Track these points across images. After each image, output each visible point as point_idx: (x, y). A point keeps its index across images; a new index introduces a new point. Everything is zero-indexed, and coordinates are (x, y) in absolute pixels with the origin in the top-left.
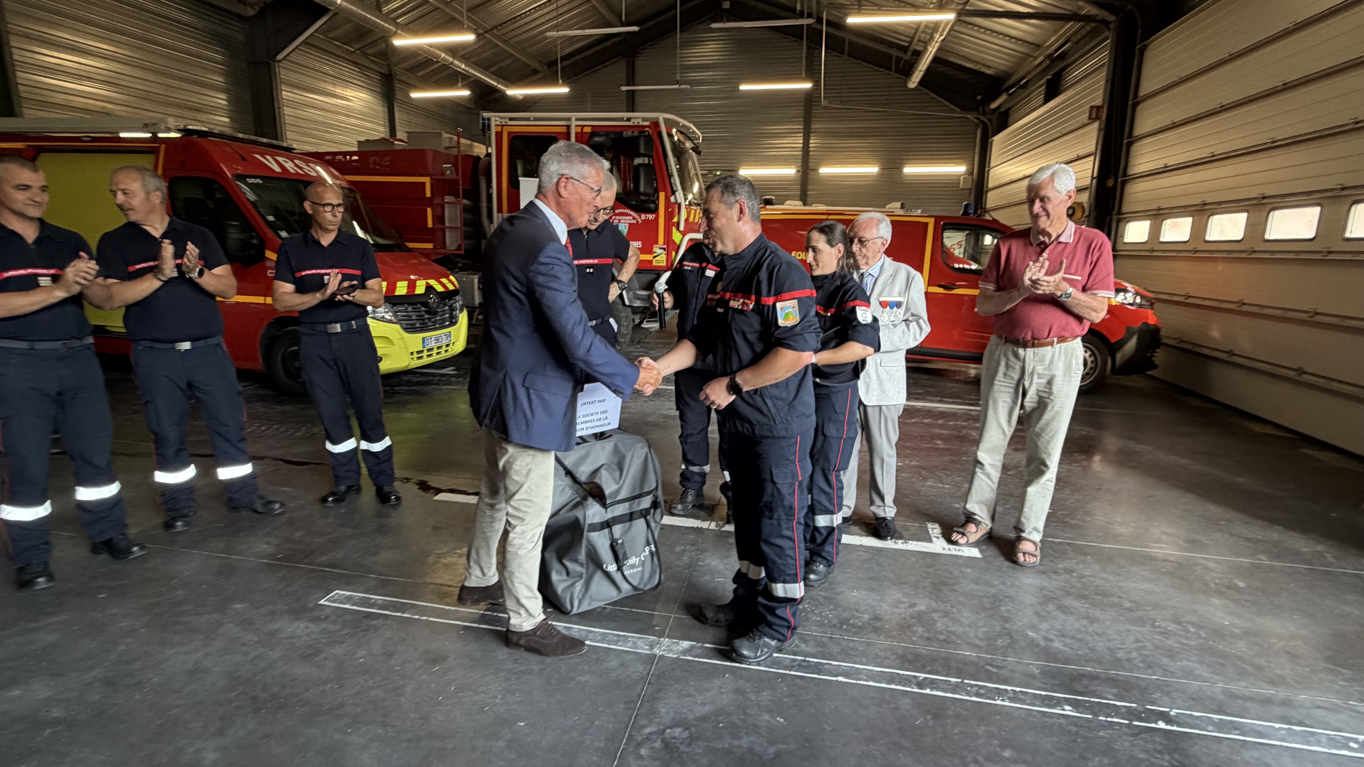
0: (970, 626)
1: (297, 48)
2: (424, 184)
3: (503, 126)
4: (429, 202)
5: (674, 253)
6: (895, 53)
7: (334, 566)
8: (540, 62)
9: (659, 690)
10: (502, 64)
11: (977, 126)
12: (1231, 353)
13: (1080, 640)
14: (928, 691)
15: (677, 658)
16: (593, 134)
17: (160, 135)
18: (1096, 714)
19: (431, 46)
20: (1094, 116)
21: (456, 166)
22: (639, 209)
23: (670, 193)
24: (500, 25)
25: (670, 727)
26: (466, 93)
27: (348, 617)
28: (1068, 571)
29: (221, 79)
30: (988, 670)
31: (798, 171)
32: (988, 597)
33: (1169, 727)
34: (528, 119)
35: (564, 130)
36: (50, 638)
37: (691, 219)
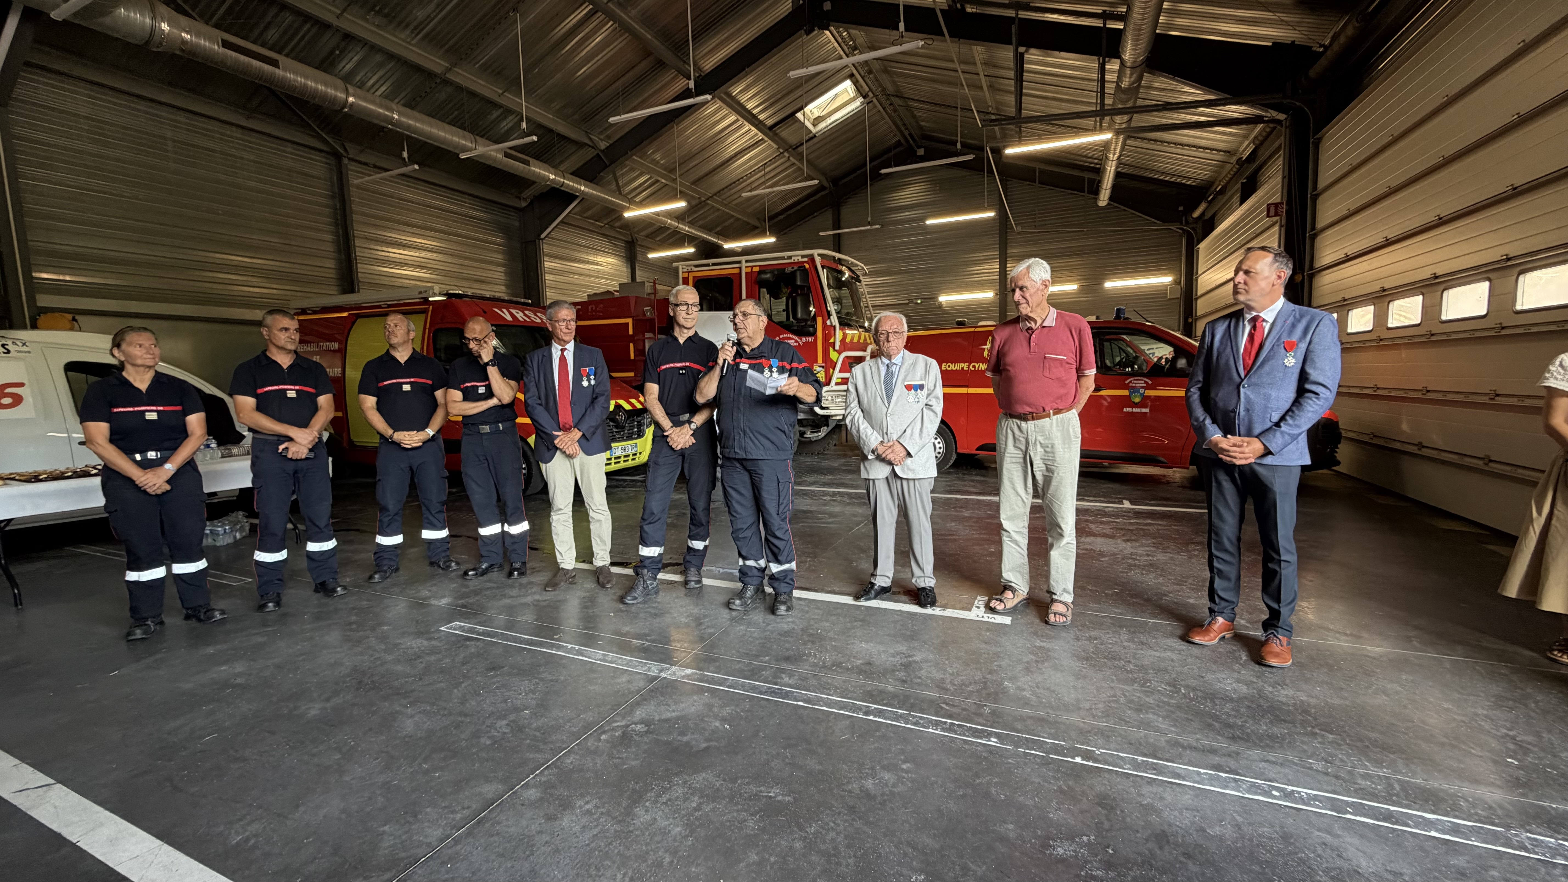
0: (952, 675)
1: (556, 227)
2: (628, 324)
3: (689, 272)
4: (631, 339)
5: (831, 370)
6: (1087, 175)
7: (464, 606)
8: (758, 219)
9: (645, 700)
10: (726, 224)
11: (1181, 236)
12: (1421, 446)
13: (1053, 691)
14: (871, 718)
15: (676, 680)
16: (760, 272)
17: (431, 299)
18: (1017, 746)
19: (658, 214)
20: (1272, 212)
21: (653, 308)
22: (800, 333)
23: (827, 319)
24: (719, 192)
25: (636, 724)
26: (691, 250)
27: (453, 639)
28: (1090, 639)
29: (500, 256)
30: (942, 708)
31: (996, 294)
32: (988, 654)
33: (1084, 762)
34: (708, 265)
35: (737, 271)
36: (261, 639)
37: (848, 340)
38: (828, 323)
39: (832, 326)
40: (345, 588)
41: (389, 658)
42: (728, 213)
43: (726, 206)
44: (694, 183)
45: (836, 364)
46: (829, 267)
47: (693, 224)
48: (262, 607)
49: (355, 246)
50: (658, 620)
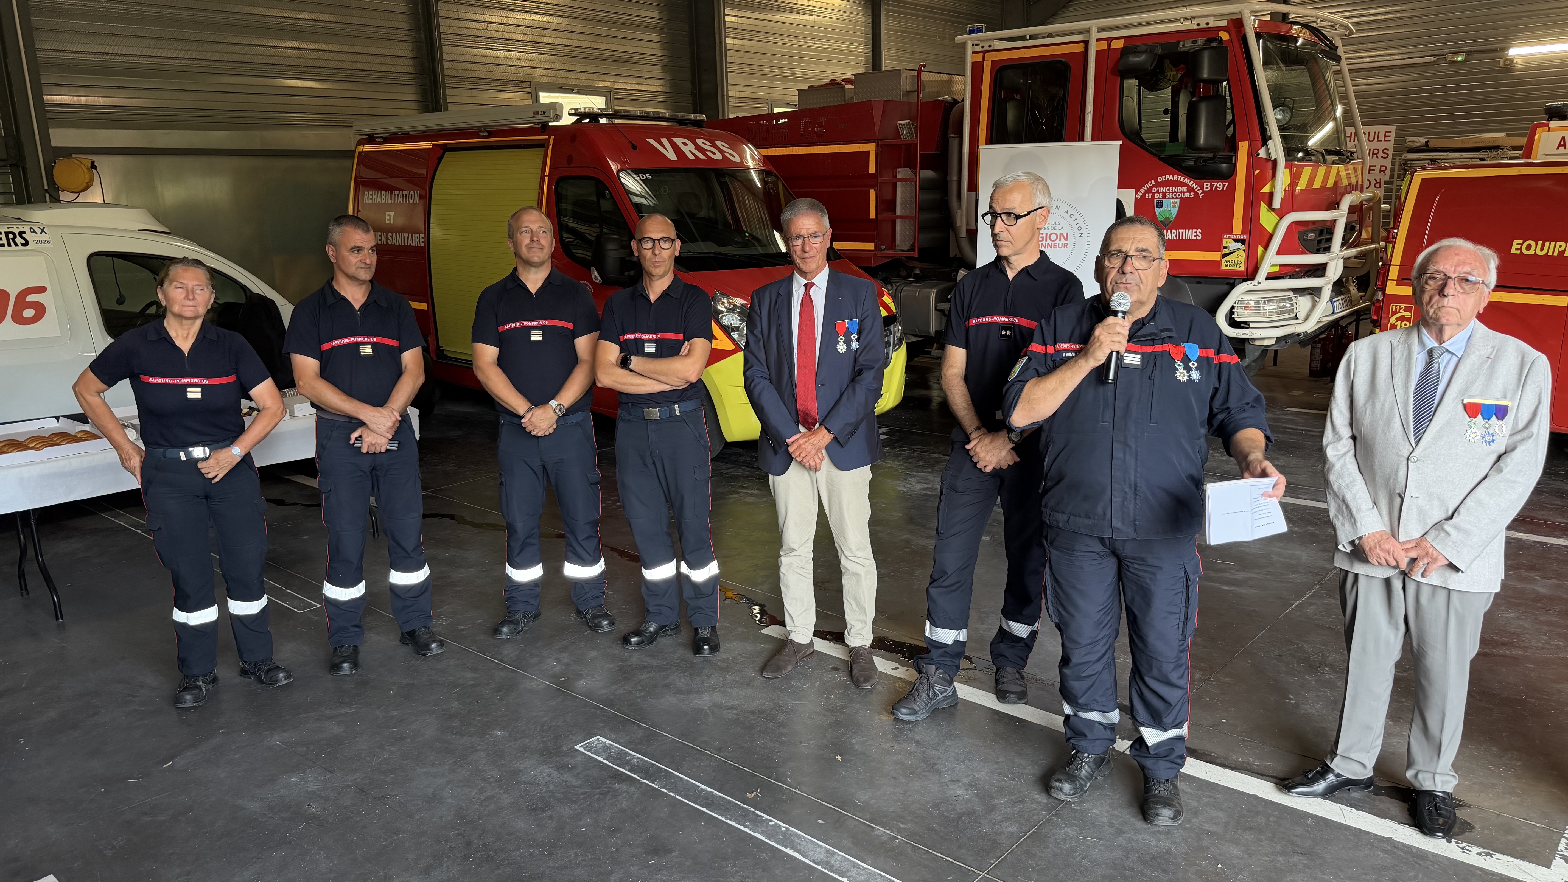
2: (868, 153)
3: (984, 52)
4: (873, 180)
5: (1260, 249)
7: (609, 703)
16: (1125, 52)
17: (551, 124)
21: (915, 120)
22: (1199, 173)
23: (1259, 143)
27: (597, 773)
34: (1023, 38)
35: (1080, 48)
36: (336, 730)
37: (1302, 185)
38: (1262, 153)
39: (1268, 159)
40: (441, 644)
41: (506, 799)
45: (1271, 236)
46: (1269, 34)
48: (335, 667)
49: (438, 17)
50: (916, 784)
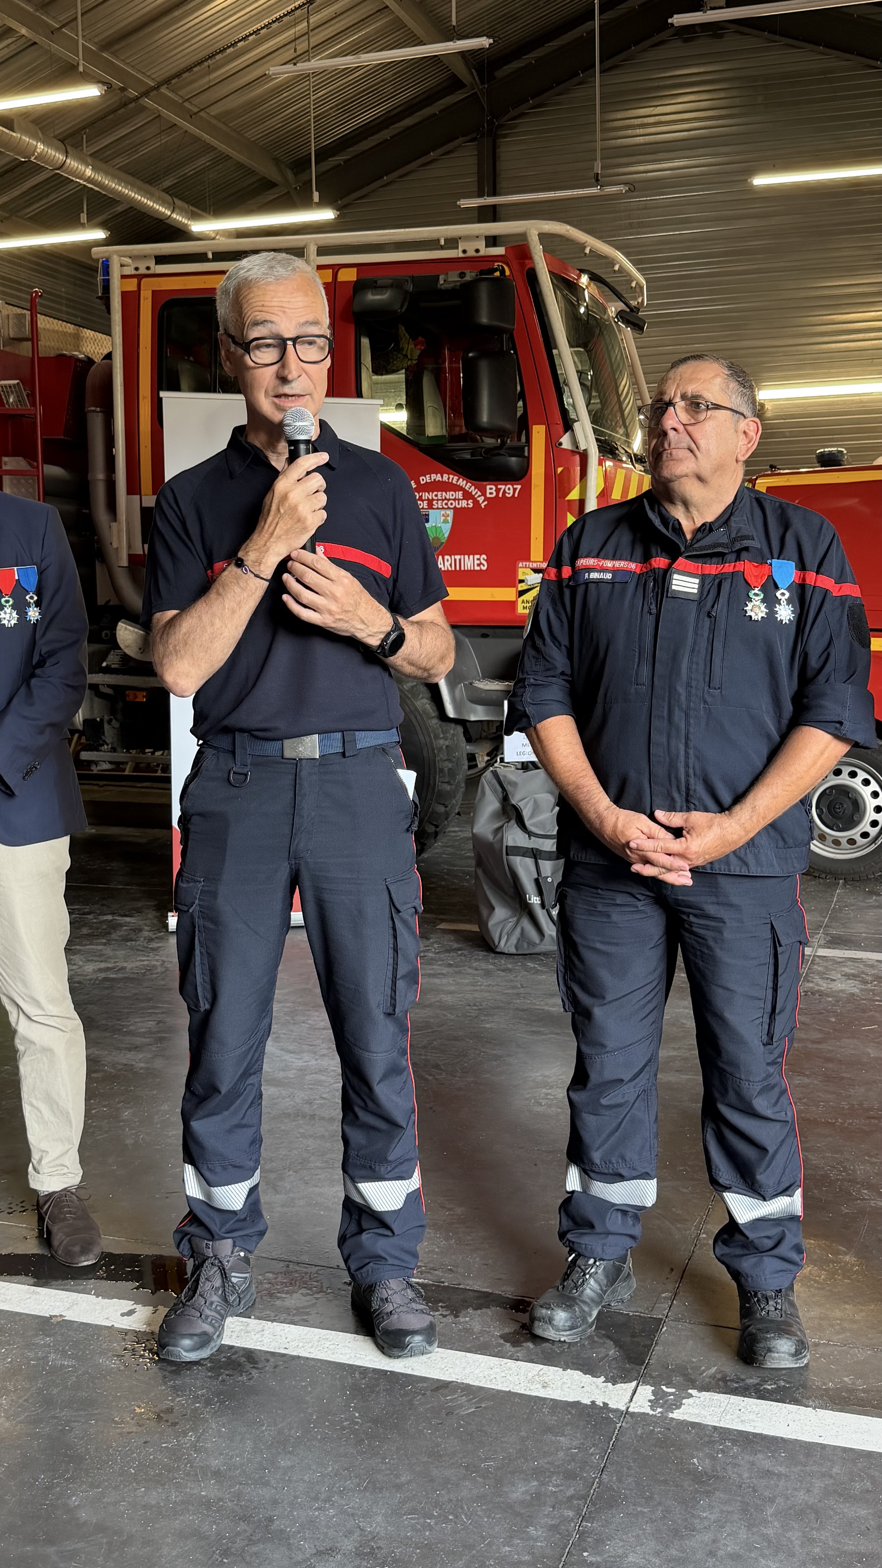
3: (140, 278)
8: (277, 161)
16: (360, 286)
21: (28, 382)
22: (480, 471)
26: (95, 234)
37: (616, 493)
38: (566, 442)
39: (575, 451)
42: (197, 139)
43: (192, 116)
44: (108, 45)
46: (564, 280)
47: (105, 161)
